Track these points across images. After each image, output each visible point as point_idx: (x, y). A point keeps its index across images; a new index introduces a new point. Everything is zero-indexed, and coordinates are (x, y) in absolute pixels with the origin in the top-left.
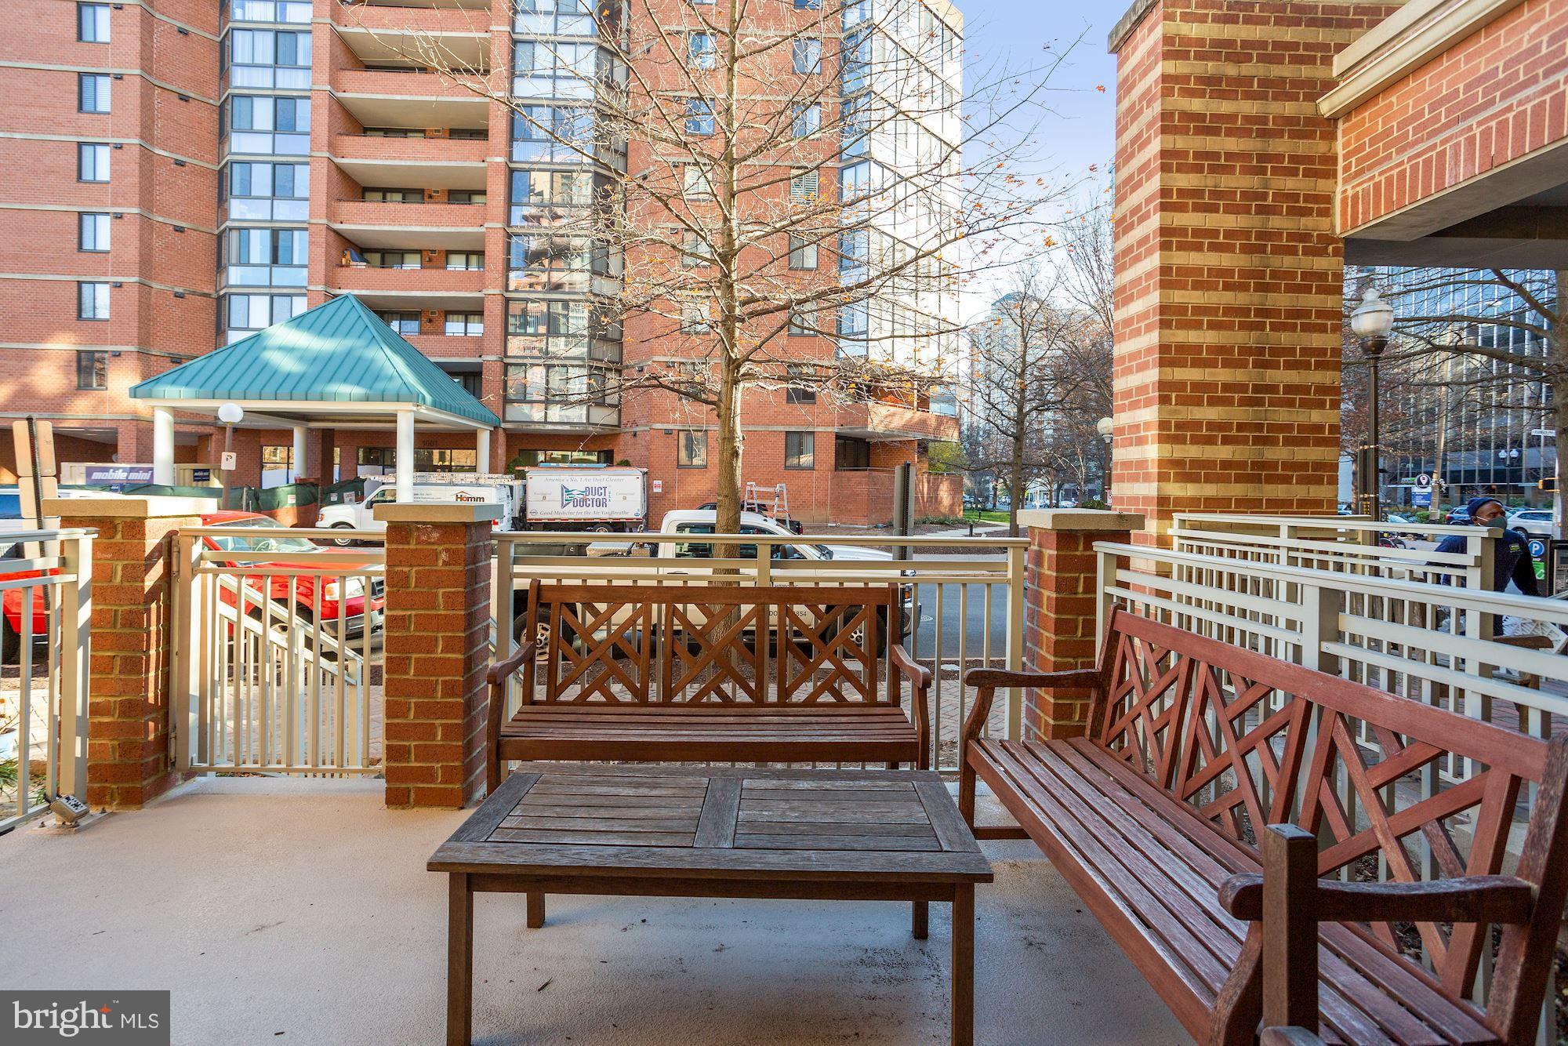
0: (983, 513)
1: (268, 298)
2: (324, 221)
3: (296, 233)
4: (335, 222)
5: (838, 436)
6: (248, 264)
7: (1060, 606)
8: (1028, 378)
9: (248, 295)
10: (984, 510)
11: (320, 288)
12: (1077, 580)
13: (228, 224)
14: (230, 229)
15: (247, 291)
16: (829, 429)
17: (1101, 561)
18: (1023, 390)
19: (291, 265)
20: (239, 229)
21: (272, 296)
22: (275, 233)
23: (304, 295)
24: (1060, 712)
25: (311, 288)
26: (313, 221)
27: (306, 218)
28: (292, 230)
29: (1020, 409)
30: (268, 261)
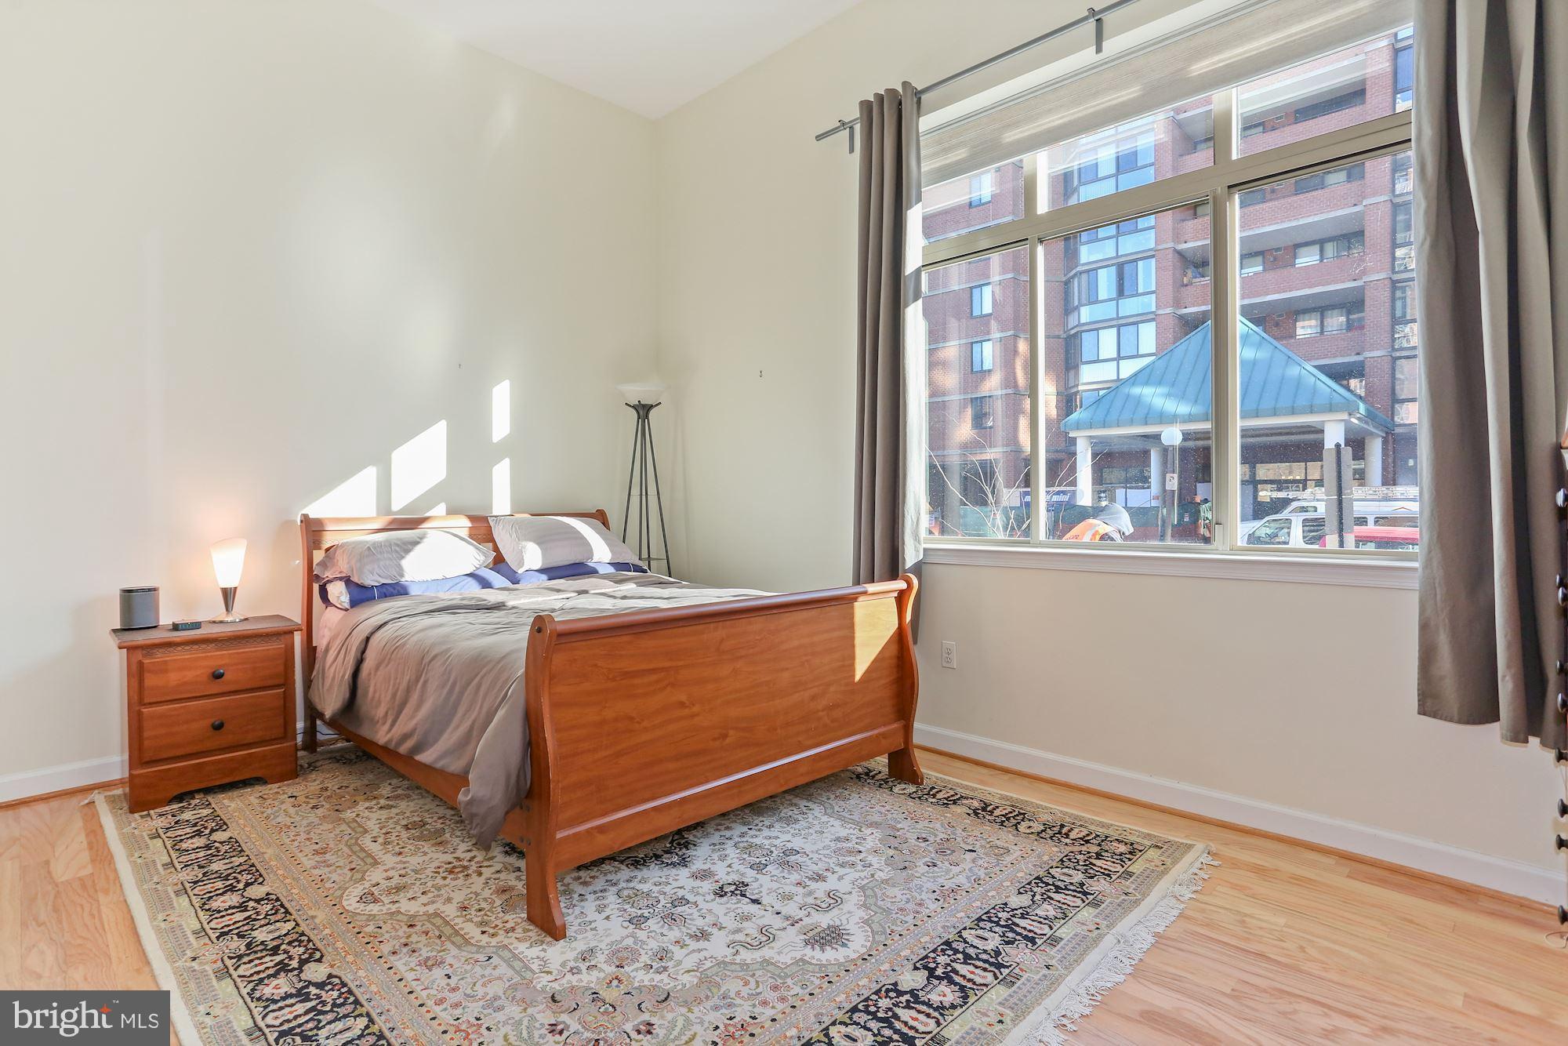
1: (1114, 330)
2: (1171, 245)
3: (1140, 263)
4: (1179, 243)
6: (1097, 302)
9: (1097, 330)
11: (1169, 310)
13: (1079, 269)
14: (1081, 273)
15: (1096, 327)
19: (1137, 295)
20: (1088, 271)
21: (1119, 327)
22: (1120, 268)
23: (1153, 320)
25: (1160, 312)
26: (1160, 247)
27: (1152, 245)
28: (1136, 261)
30: (1114, 295)
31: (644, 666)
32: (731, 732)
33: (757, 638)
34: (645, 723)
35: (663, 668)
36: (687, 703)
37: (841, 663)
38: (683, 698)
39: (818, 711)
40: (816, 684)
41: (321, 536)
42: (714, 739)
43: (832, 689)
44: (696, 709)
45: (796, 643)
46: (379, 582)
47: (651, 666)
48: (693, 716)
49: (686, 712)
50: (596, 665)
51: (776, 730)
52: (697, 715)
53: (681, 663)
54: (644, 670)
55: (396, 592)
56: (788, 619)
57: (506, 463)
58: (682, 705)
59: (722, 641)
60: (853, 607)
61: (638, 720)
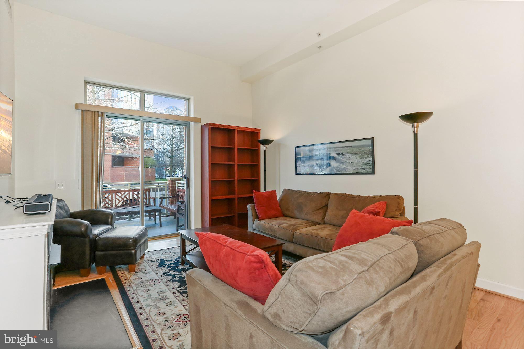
0: (162, 179)
5: (113, 156)
7: (172, 190)
8: (174, 141)
10: (162, 178)
12: (174, 186)
16: (109, 154)
17: (176, 183)
18: (172, 145)
24: (172, 201)
29: (172, 150)
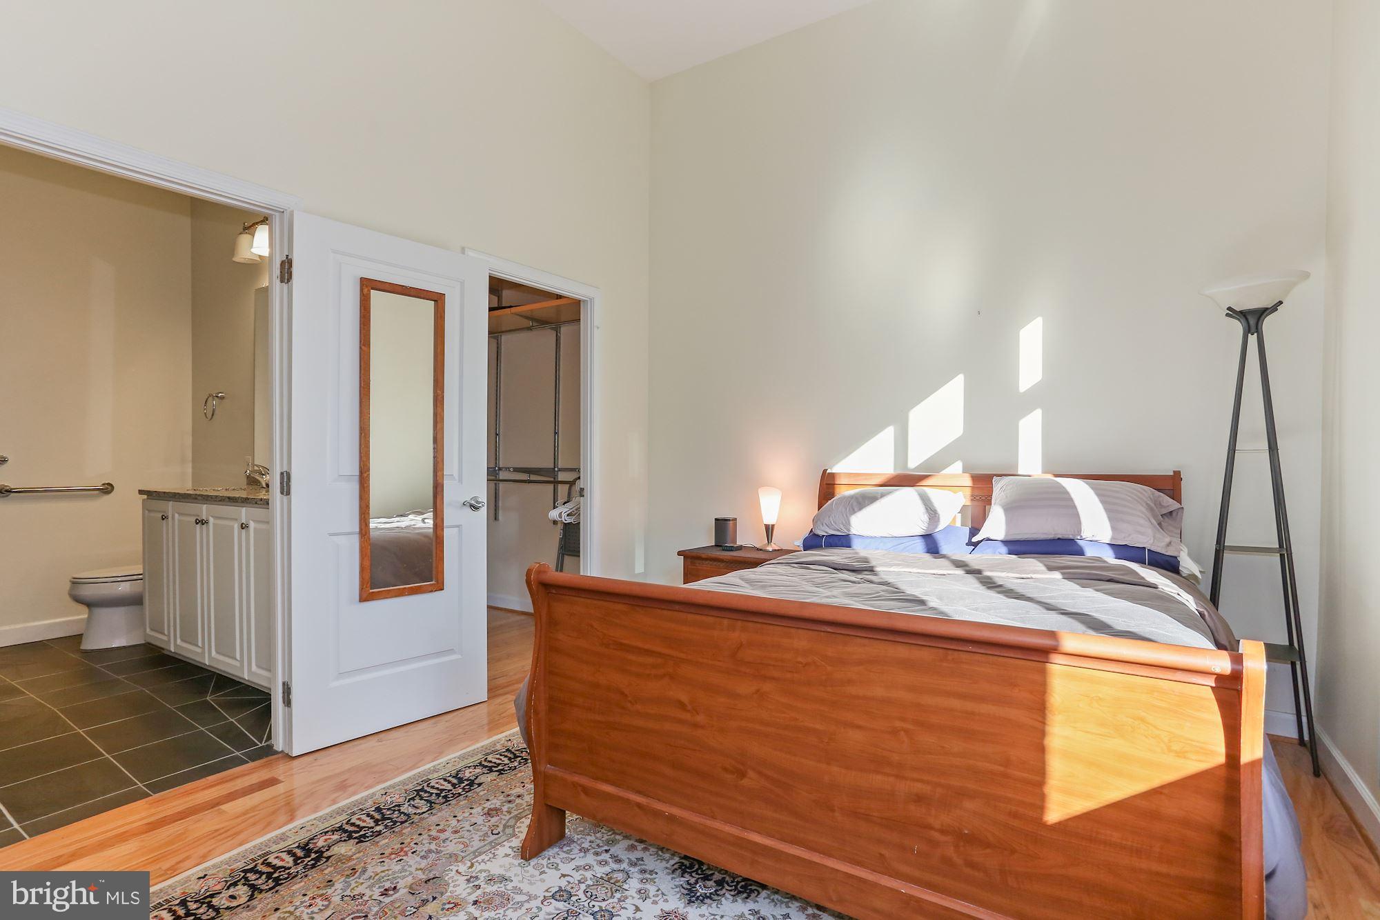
31: (639, 644)
32: (751, 774)
33: (800, 659)
34: (638, 707)
35: (660, 654)
36: (689, 707)
37: (1002, 769)
38: (684, 698)
39: (932, 828)
40: (926, 778)
41: (834, 489)
42: (725, 769)
43: (969, 805)
44: (700, 718)
45: (879, 692)
46: (826, 532)
47: (647, 647)
48: (696, 726)
49: (687, 716)
50: (592, 626)
51: (833, 811)
52: (702, 727)
53: (682, 656)
54: (640, 649)
55: (840, 543)
56: (860, 648)
57: (1038, 413)
58: (681, 705)
59: (741, 646)
60: (1043, 672)
61: (630, 699)
